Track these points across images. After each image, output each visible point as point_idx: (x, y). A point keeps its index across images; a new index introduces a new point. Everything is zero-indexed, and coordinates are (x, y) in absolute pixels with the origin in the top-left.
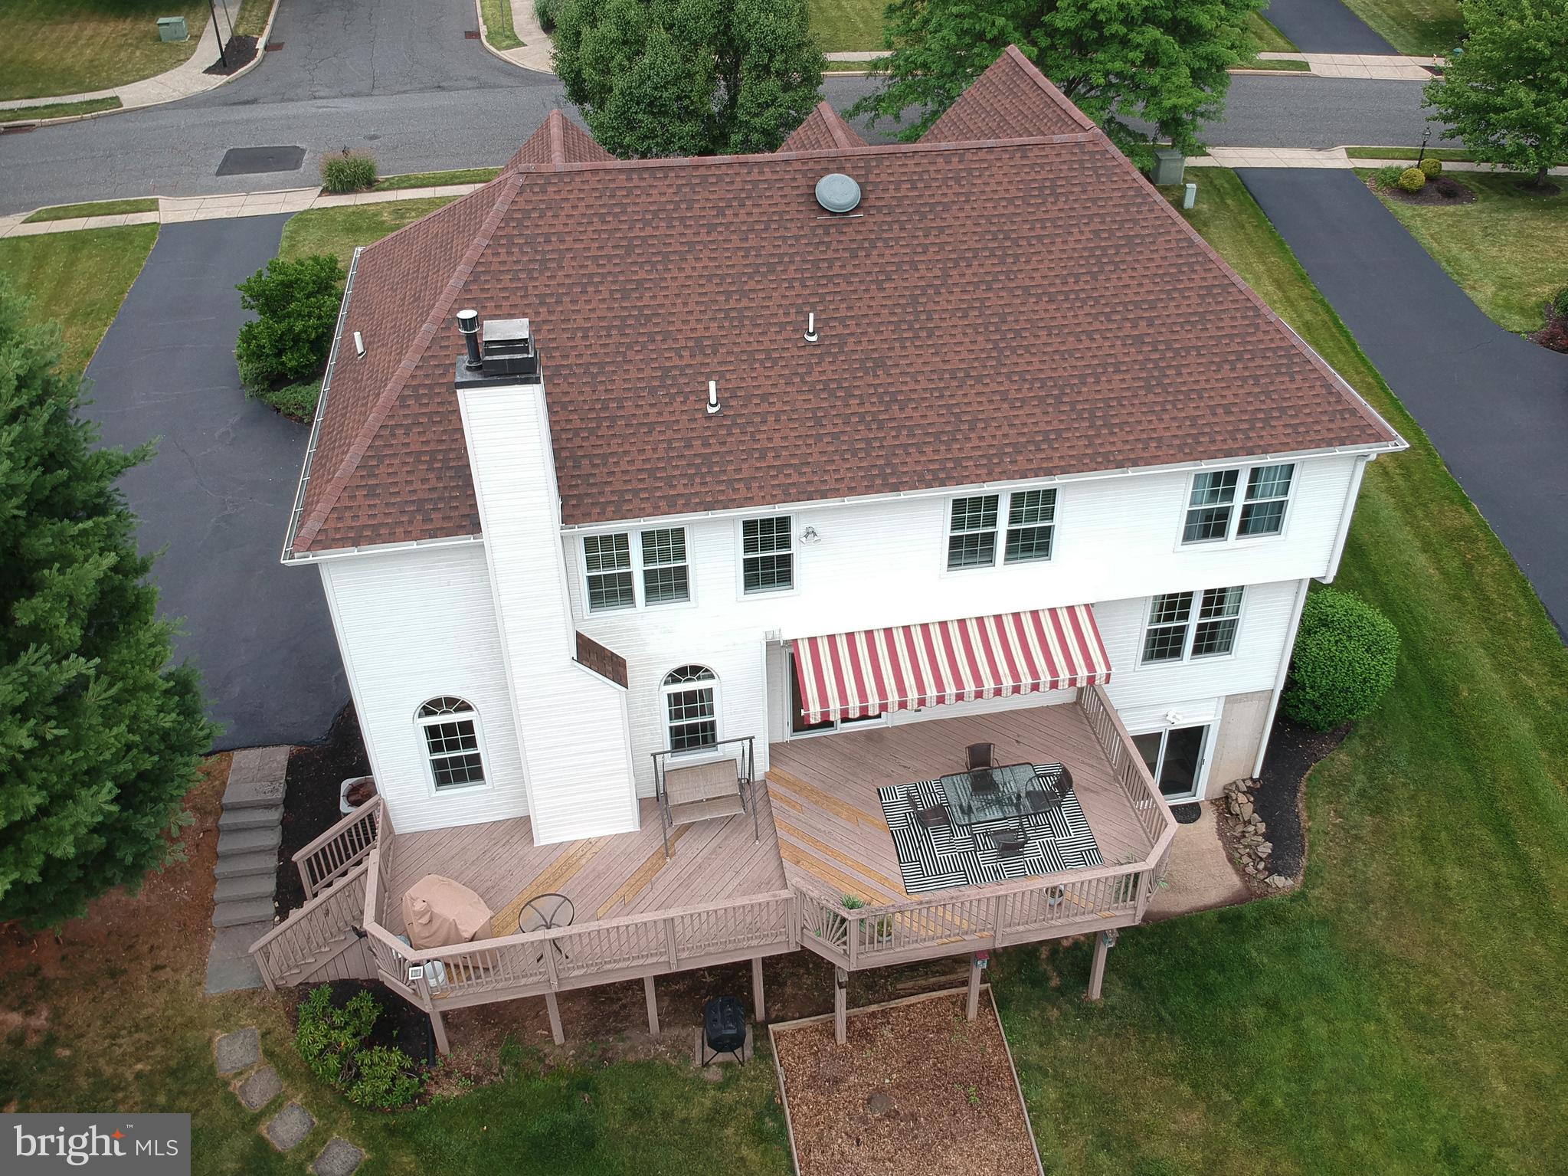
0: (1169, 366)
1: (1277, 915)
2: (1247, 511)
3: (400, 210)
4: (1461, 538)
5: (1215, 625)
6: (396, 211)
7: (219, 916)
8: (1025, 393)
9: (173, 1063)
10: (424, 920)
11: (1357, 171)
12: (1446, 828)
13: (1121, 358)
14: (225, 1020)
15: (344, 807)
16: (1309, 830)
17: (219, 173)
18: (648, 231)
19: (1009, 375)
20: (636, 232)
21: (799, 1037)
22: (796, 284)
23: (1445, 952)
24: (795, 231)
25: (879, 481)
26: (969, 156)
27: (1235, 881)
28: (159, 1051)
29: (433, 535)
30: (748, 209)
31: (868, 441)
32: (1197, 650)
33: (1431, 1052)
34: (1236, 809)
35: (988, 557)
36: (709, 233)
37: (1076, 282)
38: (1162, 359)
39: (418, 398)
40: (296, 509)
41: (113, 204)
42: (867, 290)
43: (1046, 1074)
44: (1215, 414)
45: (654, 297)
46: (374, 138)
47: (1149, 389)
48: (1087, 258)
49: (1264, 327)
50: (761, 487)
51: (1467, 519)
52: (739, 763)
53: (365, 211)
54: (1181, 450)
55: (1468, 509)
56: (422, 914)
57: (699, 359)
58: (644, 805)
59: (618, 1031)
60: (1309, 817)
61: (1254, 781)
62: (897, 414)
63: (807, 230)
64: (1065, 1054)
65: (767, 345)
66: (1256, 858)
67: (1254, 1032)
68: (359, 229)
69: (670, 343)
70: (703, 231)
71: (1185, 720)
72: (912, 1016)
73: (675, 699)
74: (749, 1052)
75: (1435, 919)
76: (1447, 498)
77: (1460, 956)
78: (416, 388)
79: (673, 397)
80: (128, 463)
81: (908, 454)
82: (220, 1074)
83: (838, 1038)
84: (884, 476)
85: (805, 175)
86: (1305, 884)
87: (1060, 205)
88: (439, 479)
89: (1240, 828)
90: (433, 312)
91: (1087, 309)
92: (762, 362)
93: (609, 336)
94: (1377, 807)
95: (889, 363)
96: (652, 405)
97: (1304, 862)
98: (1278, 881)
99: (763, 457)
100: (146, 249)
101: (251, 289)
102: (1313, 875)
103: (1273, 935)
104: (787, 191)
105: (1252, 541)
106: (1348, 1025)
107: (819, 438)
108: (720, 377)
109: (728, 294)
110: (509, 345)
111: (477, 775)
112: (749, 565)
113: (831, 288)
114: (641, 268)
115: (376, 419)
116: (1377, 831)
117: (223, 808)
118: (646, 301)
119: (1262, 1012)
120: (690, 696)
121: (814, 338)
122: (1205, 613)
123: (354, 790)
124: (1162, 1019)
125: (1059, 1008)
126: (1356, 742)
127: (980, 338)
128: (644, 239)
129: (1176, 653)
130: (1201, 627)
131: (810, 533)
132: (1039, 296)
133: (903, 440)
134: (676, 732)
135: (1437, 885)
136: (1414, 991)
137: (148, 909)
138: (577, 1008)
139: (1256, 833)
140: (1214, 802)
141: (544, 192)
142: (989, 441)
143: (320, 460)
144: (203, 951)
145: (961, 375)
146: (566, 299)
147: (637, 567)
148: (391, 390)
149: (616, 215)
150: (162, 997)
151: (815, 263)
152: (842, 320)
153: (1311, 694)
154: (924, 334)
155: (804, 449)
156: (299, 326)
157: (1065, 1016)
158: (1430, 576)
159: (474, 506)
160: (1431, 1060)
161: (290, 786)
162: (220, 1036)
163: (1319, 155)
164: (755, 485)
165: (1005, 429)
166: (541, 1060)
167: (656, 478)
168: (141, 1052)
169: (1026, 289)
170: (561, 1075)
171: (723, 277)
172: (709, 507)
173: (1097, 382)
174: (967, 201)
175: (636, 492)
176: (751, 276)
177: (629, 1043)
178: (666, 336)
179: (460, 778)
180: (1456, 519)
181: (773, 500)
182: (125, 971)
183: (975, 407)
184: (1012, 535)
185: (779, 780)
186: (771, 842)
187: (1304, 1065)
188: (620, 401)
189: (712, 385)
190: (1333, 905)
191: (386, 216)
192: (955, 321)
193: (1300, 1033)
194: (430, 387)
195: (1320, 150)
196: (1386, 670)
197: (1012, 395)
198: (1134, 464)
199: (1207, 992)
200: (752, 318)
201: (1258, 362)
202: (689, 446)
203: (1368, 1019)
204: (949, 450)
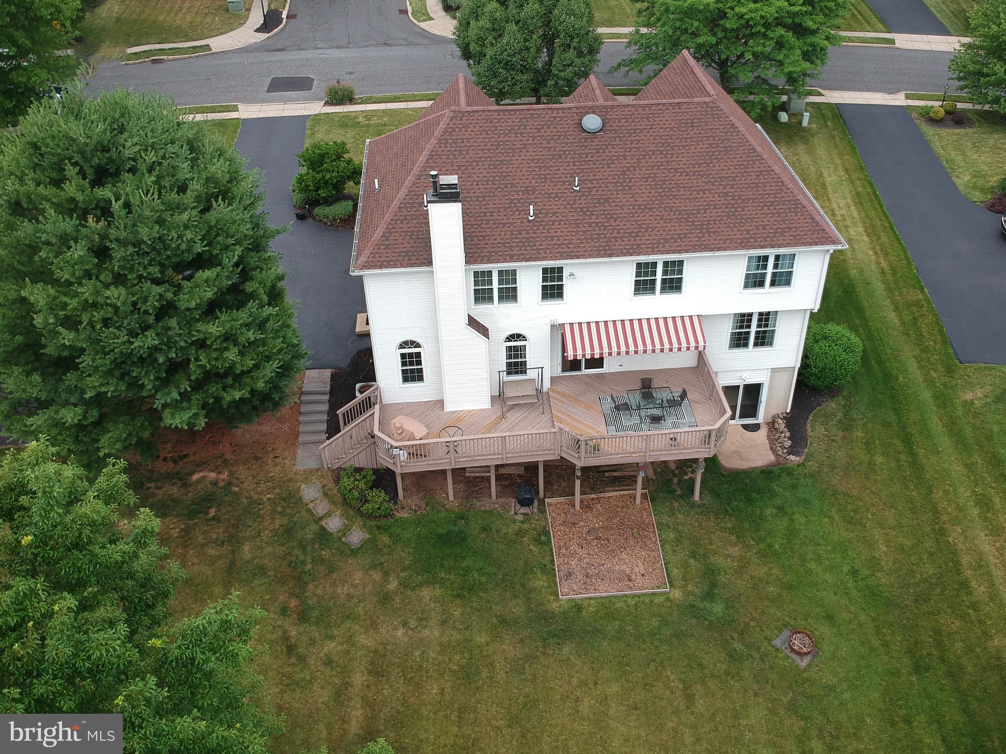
0: (739, 207)
1: (789, 472)
2: (774, 275)
3: (368, 115)
4: (915, 305)
5: (765, 332)
6: (366, 116)
7: (301, 438)
8: (672, 216)
9: (284, 495)
10: (399, 432)
11: (908, 107)
12: (879, 439)
13: (717, 202)
14: (306, 480)
15: (357, 394)
16: (811, 436)
17: (268, 91)
18: (507, 138)
19: (665, 208)
20: (501, 139)
21: (559, 506)
22: (571, 164)
23: (868, 491)
24: (571, 140)
25: (602, 253)
26: (653, 107)
27: (772, 458)
28: (277, 490)
29: (412, 266)
30: (551, 129)
31: (599, 234)
32: (756, 344)
33: (853, 532)
34: (777, 426)
35: (652, 290)
36: (533, 140)
37: (699, 167)
38: (736, 203)
39: (406, 208)
40: (354, 254)
41: (214, 107)
42: (603, 168)
43: (670, 528)
44: (758, 229)
45: (507, 168)
46: (351, 73)
47: (728, 216)
48: (705, 156)
49: (785, 190)
50: (550, 253)
51: (920, 296)
52: (536, 380)
53: (349, 116)
54: (741, 245)
55: (922, 291)
56: (399, 428)
57: (526, 195)
58: (493, 398)
59: (478, 498)
60: (812, 431)
61: (787, 414)
62: (613, 224)
63: (577, 140)
64: (679, 520)
65: (556, 190)
66: (783, 447)
67: (770, 518)
68: (347, 125)
69: (514, 189)
70: (531, 139)
71: (752, 380)
72: (611, 501)
73: (509, 349)
74: (535, 510)
75: (865, 478)
76: (913, 286)
77: (875, 494)
78: (405, 204)
79: (514, 212)
80: (278, 232)
81: (616, 241)
82: (304, 501)
83: (576, 506)
84: (605, 250)
85: (577, 115)
86: (805, 460)
87: (695, 131)
88: (415, 243)
89: (778, 435)
90: (413, 172)
91: (703, 180)
92: (554, 198)
93: (488, 184)
94: (846, 428)
95: (611, 200)
96: (505, 215)
97: (806, 450)
98: (792, 458)
99: (552, 240)
100: (236, 132)
101: (303, 156)
102: (809, 456)
103: (786, 479)
104: (569, 121)
105: (776, 289)
106: (815, 519)
107: (577, 232)
108: (535, 204)
109: (540, 167)
110: (450, 186)
111: (421, 379)
112: (544, 288)
113: (587, 166)
114: (503, 155)
115: (389, 217)
116: (844, 438)
117: (302, 393)
118: (504, 169)
119: (775, 511)
120: (516, 348)
121: (578, 188)
122: (759, 326)
123: (362, 387)
124: (727, 510)
125: (679, 503)
126: (841, 398)
127: (653, 191)
128: (504, 142)
129: (746, 345)
130: (757, 333)
131: (572, 275)
132: (682, 173)
133: (615, 235)
134: (509, 365)
135: (869, 463)
136: (849, 507)
137: (271, 433)
138: (460, 487)
139: (785, 437)
140: (767, 424)
141: (461, 120)
142: (653, 237)
143: (363, 234)
144: (295, 453)
145: (643, 207)
146: (469, 168)
147: (495, 286)
148: (395, 204)
149: (492, 131)
150: (278, 469)
151: (580, 154)
152: (591, 181)
153: (814, 370)
154: (627, 188)
155: (570, 237)
156: (328, 176)
157: (682, 506)
158: (895, 323)
159: (431, 254)
160: (853, 535)
161: (332, 386)
162: (303, 486)
163: (888, 97)
164: (548, 251)
165: (661, 232)
166: (443, 506)
167: (505, 247)
168: (270, 490)
169: (676, 169)
170: (452, 512)
171: (538, 160)
172: (527, 260)
173: (705, 213)
174: (651, 128)
175: (497, 252)
176: (551, 160)
177: (482, 503)
178: (512, 185)
179: (413, 380)
180: (914, 295)
181: (556, 258)
182: (262, 458)
183: (648, 222)
184: (664, 281)
185: (554, 391)
186: (550, 415)
187: (791, 533)
188: (491, 212)
189: (531, 207)
190: (817, 469)
191: (361, 119)
192: (642, 183)
193: (792, 520)
194: (412, 204)
195: (890, 94)
196: (853, 361)
197: (666, 217)
198: (719, 250)
199: (750, 501)
200: (550, 179)
201: (781, 206)
202: (520, 234)
203: (825, 516)
204: (635, 240)
